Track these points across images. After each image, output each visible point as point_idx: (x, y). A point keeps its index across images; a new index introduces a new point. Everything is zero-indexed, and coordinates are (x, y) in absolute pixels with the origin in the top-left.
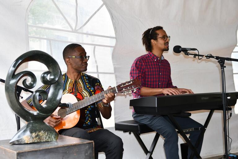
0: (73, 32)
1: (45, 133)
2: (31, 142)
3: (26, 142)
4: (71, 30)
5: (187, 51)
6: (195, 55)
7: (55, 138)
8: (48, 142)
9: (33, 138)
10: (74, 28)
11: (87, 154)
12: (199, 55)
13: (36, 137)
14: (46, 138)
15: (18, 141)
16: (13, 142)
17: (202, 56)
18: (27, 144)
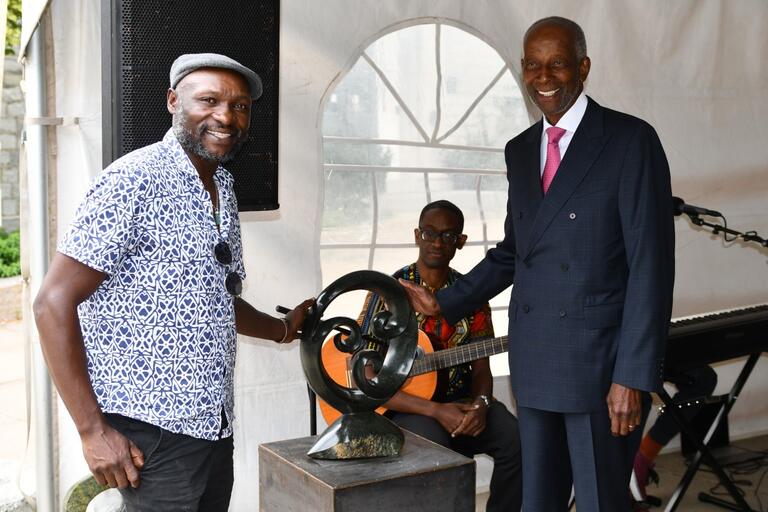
0: (427, 144)
1: (376, 439)
2: (349, 456)
3: (339, 456)
4: (424, 141)
5: (697, 214)
6: (717, 229)
7: (395, 448)
8: (382, 457)
9: (352, 449)
10: (430, 135)
11: (461, 487)
12: (726, 230)
13: (358, 447)
14: (377, 450)
15: (323, 452)
16: (315, 454)
17: (736, 233)
18: (341, 460)
